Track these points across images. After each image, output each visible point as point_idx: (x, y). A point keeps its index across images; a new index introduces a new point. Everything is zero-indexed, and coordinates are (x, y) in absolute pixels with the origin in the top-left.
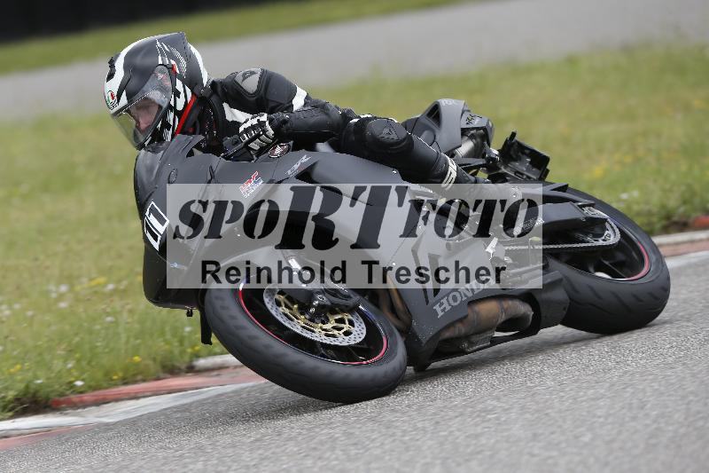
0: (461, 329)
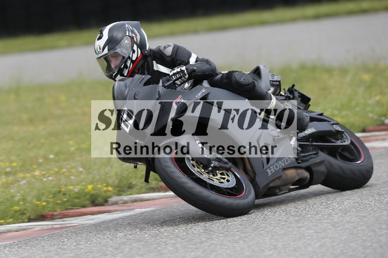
0: (278, 183)
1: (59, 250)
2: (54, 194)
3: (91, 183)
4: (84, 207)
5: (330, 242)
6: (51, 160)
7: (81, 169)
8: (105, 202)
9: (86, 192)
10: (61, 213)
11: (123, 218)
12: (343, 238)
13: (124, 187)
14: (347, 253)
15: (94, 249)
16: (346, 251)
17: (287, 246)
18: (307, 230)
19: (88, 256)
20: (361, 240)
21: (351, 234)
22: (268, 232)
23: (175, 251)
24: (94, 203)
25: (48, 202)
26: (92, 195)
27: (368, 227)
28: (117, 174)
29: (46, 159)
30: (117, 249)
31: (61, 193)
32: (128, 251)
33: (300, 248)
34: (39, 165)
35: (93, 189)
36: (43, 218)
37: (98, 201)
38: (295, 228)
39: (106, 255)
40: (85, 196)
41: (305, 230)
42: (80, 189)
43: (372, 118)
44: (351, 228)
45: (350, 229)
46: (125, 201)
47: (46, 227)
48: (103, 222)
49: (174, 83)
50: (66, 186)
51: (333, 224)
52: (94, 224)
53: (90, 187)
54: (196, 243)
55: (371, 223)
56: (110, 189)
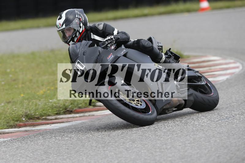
0: (168, 106)
49: (107, 46)
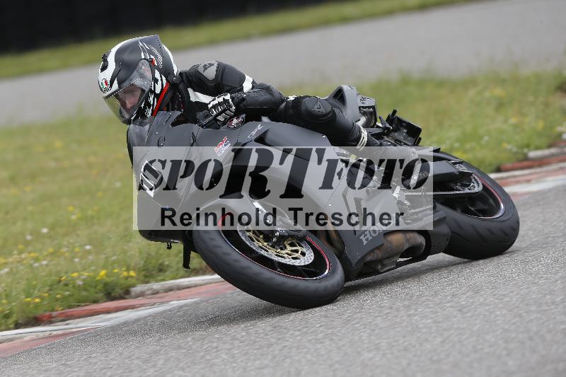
0: (378, 254)
1: (62, 368)
2: (51, 285)
3: (104, 267)
4: (95, 302)
5: (457, 335)
6: (44, 236)
7: (88, 247)
8: (126, 293)
9: (98, 280)
10: (62, 314)
11: (154, 316)
12: (475, 329)
13: (152, 271)
14: (482, 349)
15: (114, 362)
16: (480, 347)
17: (395, 344)
18: (421, 320)
19: (105, 374)
20: (501, 330)
21: (487, 321)
22: (365, 325)
23: (231, 360)
24: (110, 296)
25: (42, 298)
26: (106, 284)
27: (510, 311)
28: (140, 252)
29: (37, 235)
30: (147, 361)
31: (62, 284)
32: (163, 364)
33: (414, 347)
34: (27, 243)
35: (107, 275)
36: (36, 321)
37: (115, 293)
38: (404, 318)
39: (131, 371)
40: (95, 287)
41: (419, 319)
42: (88, 277)
43: (510, 150)
44: (487, 313)
45: (485, 315)
46: (155, 290)
47: (41, 335)
48: (125, 324)
50: (66, 273)
51: (458, 308)
52: (111, 327)
53: (103, 273)
54: (261, 347)
55: (515, 304)
56: (132, 273)
